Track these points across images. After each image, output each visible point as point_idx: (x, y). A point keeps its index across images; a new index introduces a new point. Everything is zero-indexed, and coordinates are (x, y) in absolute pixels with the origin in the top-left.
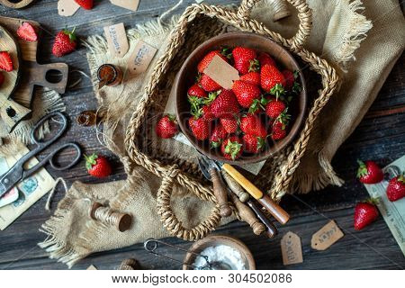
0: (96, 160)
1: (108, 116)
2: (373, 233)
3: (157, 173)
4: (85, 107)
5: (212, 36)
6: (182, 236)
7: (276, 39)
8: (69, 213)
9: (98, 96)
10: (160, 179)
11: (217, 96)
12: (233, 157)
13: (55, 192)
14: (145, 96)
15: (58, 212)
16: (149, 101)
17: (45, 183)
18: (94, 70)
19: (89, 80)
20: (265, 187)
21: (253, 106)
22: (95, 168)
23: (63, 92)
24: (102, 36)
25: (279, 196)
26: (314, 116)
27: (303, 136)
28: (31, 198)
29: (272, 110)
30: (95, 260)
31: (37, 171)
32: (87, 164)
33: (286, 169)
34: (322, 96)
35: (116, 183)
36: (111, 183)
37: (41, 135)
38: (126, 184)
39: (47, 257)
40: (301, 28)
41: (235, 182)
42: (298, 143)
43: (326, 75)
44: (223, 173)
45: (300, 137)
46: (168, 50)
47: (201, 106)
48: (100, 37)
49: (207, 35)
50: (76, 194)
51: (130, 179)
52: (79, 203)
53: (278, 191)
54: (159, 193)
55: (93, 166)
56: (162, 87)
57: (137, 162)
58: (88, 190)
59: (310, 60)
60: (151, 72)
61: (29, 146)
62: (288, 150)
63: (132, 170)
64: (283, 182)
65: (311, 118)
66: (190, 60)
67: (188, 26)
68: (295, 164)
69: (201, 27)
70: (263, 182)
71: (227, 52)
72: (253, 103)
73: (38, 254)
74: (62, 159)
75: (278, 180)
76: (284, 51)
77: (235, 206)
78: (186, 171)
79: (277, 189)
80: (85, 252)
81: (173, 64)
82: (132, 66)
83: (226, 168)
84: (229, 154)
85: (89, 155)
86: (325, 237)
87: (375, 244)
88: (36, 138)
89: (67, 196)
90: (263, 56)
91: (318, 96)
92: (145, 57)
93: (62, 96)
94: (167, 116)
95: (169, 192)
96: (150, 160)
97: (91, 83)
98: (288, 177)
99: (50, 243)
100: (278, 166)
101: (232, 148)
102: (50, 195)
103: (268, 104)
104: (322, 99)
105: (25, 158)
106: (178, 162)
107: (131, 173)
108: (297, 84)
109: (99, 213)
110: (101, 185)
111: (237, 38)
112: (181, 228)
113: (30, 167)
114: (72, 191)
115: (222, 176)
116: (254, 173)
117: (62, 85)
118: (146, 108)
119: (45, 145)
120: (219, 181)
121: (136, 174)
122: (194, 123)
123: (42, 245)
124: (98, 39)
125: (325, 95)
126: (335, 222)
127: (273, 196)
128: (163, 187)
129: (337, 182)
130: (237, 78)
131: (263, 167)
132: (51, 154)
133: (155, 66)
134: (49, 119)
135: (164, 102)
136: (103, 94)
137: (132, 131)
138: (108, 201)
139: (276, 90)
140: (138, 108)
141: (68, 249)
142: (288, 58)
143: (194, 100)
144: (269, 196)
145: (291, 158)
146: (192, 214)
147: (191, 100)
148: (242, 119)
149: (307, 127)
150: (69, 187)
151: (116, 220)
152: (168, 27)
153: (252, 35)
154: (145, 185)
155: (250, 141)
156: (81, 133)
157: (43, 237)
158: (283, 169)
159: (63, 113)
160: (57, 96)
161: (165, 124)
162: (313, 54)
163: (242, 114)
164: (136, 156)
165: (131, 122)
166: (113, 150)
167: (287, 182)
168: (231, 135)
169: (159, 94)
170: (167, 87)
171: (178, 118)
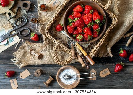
0: (34, 35)
1: (41, 21)
2: (120, 74)
4: (34, 17)
6: (59, 63)
7: (100, 5)
8: (23, 51)
9: (39, 14)
11: (78, 20)
13: (19, 43)
14: (54, 16)
15: (19, 50)
16: (55, 18)
17: (16, 40)
18: (39, 6)
20: (88, 53)
21: (89, 25)
22: (33, 38)
23: (28, 11)
25: (92, 56)
26: (108, 32)
27: (103, 38)
28: (11, 44)
29: (95, 27)
30: (29, 68)
31: (14, 35)
32: (31, 36)
33: (96, 48)
34: (112, 26)
35: (40, 43)
36: (38, 43)
37: (18, 24)
39: (13, 64)
40: (109, 2)
42: (101, 40)
43: (114, 19)
44: (75, 46)
46: (64, 3)
47: (72, 22)
50: (26, 45)
51: (44, 43)
52: (26, 48)
53: (92, 54)
54: (53, 48)
55: (33, 36)
56: (60, 14)
57: (48, 37)
58: (30, 44)
59: (110, 14)
60: (58, 9)
61: (13, 27)
63: (46, 40)
64: (94, 52)
65: (107, 32)
66: (71, 7)
68: (99, 46)
70: (88, 51)
71: (83, 6)
72: (89, 23)
73: (10, 63)
74: (23, 33)
76: (102, 9)
77: (77, 57)
79: (92, 53)
80: (26, 64)
82: (51, 6)
83: (76, 44)
84: (79, 39)
85: (32, 33)
86: (104, 73)
87: (120, 78)
88: (16, 25)
89: (23, 45)
90: (95, 10)
92: (56, 4)
93: (27, 12)
95: (57, 48)
96: (52, 36)
97: (37, 10)
98: (96, 50)
99: (15, 60)
100: (93, 47)
101: (80, 37)
102: (17, 44)
103: (94, 25)
104: (111, 27)
105: (11, 31)
106: (61, 40)
108: (104, 21)
109: (32, 52)
110: (35, 43)
111: (88, 2)
112: (59, 61)
113: (12, 34)
114: (25, 44)
116: (85, 48)
117: (28, 9)
118: (54, 20)
119: (19, 27)
122: (69, 27)
123: (12, 60)
126: (108, 69)
127: (90, 56)
128: (55, 47)
132: (20, 31)
133: (59, 7)
134: (22, 19)
135: (60, 19)
136: (40, 14)
137: (48, 27)
138: (36, 49)
139: (97, 21)
140: (51, 20)
141: (20, 63)
142: (103, 12)
144: (89, 56)
145: (98, 44)
146: (63, 58)
147: (69, 20)
149: (105, 35)
150: (24, 42)
151: (38, 55)
153: (92, 2)
154: (49, 45)
155: (86, 36)
156: (31, 25)
157: (13, 57)
158: (95, 48)
159: (26, 18)
160: (25, 12)
161: (59, 27)
162: (111, 12)
163: (85, 27)
164: (48, 35)
165: (48, 24)
166: (40, 32)
167: (95, 52)
168: (80, 33)
169: (59, 16)
170: (62, 15)
171: (64, 25)
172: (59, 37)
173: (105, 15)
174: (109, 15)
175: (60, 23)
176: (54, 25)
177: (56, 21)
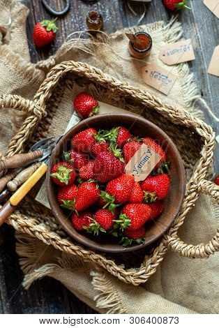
0: (52, 30)
1: (98, 44)
3: (38, 95)
4: (107, 19)
5: (181, 153)
7: (177, 220)
9: (118, 33)
10: (31, 98)
11: (118, 158)
12: (54, 174)
14: (118, 83)
16: (114, 87)
18: (145, 28)
19: (135, 24)
20: (23, 207)
21: (107, 196)
22: (43, 30)
24: (182, 37)
25: (13, 223)
26: (97, 260)
27: (76, 248)
29: (104, 215)
32: (47, 22)
33: (41, 230)
34: (118, 269)
35: (27, 52)
36: (27, 47)
38: (25, 62)
40: (189, 247)
41: (28, 176)
42: (68, 243)
43: (140, 273)
44: (38, 164)
45: (75, 245)
46: (166, 107)
47: (108, 141)
48: (180, 35)
49: (182, 148)
50: (16, 9)
51: (31, 66)
52: (6, 13)
54: (16, 96)
55: (45, 27)
56: (128, 100)
57: (49, 74)
58: (20, 23)
59: (155, 256)
60: (143, 89)
62: (62, 232)
63: (41, 68)
64: (28, 227)
65: (95, 256)
66: (155, 130)
67: (191, 128)
68: (47, 239)
69: (191, 141)
70: (28, 206)
71: (164, 169)
72: (111, 195)
75: (30, 222)
76: (166, 228)
77: (3, 176)
78: (40, 125)
79: (21, 221)
81: (152, 112)
82: (149, 69)
83: (43, 167)
84: (57, 171)
85: (56, 23)
90: (160, 206)
91: (118, 264)
92: (159, 83)
94: (97, 105)
95: (18, 107)
96: (52, 88)
97: (131, 26)
98: (33, 232)
100: (45, 221)
101: (64, 174)
103: (110, 212)
104: (115, 268)
106: (48, 116)
107: (37, 67)
108: (130, 241)
110: (25, 36)
111: (179, 180)
114: (19, 5)
115: (34, 163)
116: (37, 197)
118: (106, 83)
120: (29, 160)
121: (37, 73)
122: (90, 133)
124: (178, 33)
125: (118, 272)
127: (13, 216)
129: (27, 281)
130: (137, 179)
131: (43, 206)
133: (149, 93)
135: (113, 103)
136: (120, 38)
137: (82, 69)
138: (7, 43)
139: (125, 221)
140: (105, 75)
142: (158, 232)
143: (114, 134)
144: (13, 212)
145: (53, 235)
147: (115, 131)
148: (94, 184)
149: (85, 252)
150: (23, 2)
152: (191, 106)
153: (182, 195)
154: (25, 82)
155: (70, 192)
156: (80, 15)
158: (41, 227)
161: (89, 103)
162: (161, 259)
163: (99, 184)
164: (55, 73)
165: (91, 68)
166: (61, 48)
167: (28, 231)
168: (78, 172)
169: (121, 97)
170: (128, 106)
171: (95, 117)
172: (57, 107)
173: (148, 241)
174: (151, 255)
175: (100, 103)
176: (92, 86)
177: (103, 90)
